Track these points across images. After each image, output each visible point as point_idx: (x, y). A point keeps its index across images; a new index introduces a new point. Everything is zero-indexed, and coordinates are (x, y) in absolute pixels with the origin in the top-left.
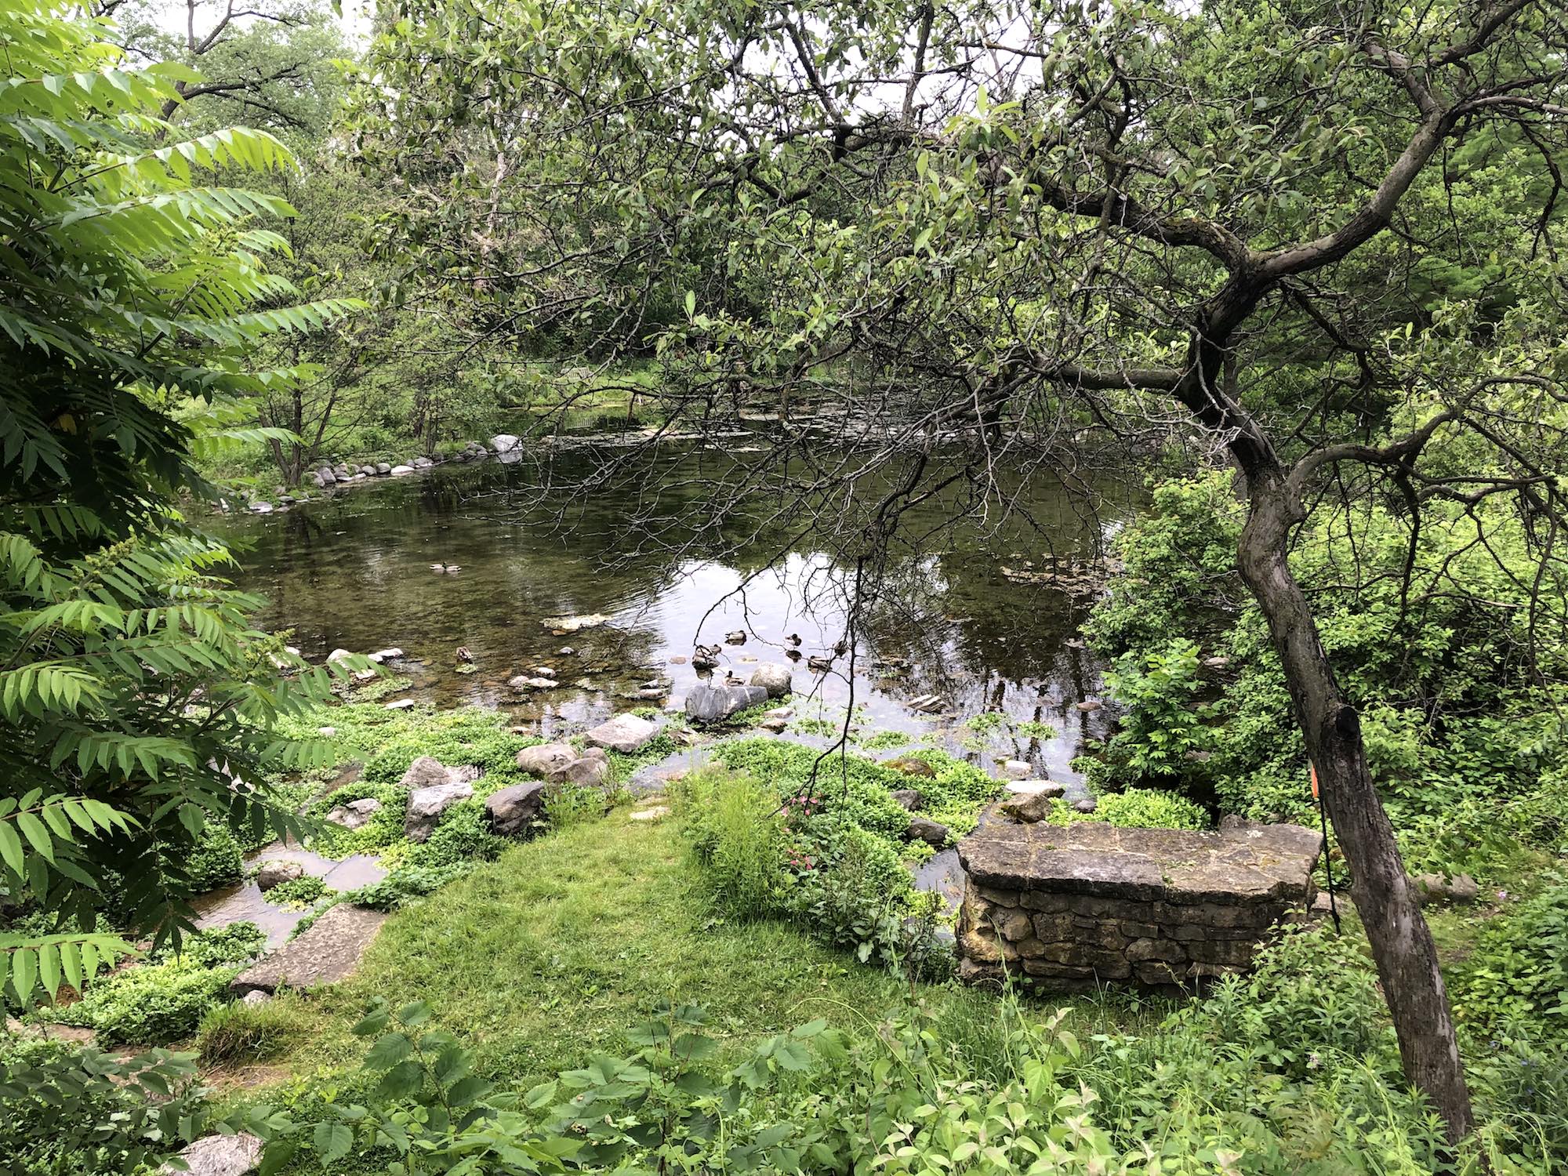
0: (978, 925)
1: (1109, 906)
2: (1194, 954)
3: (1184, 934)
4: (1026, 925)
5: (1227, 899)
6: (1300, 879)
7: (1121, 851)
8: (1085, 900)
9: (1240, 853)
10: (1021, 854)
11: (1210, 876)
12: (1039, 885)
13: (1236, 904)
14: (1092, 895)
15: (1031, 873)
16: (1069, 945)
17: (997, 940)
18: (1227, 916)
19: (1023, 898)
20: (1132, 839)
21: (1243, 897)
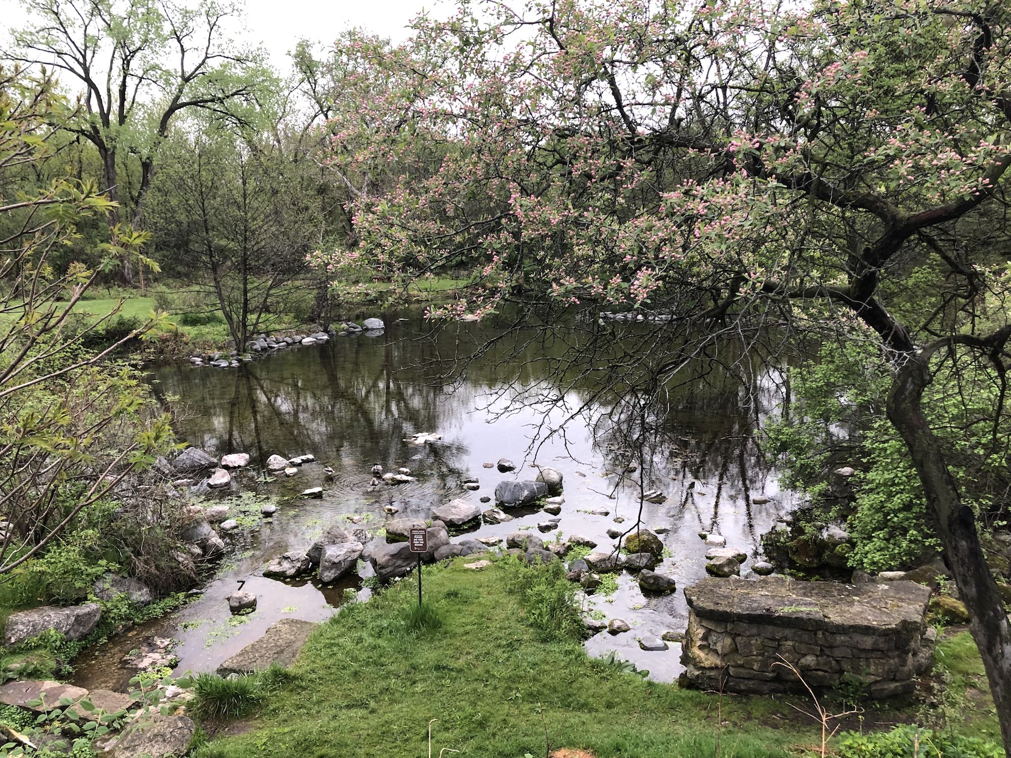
0: (699, 643)
1: (788, 632)
2: (846, 666)
3: (837, 653)
4: (731, 644)
5: (867, 630)
6: (918, 618)
7: (794, 596)
8: (770, 628)
9: (875, 599)
10: (726, 597)
11: (855, 614)
12: (740, 618)
13: (874, 634)
14: (775, 625)
15: (737, 610)
16: (760, 658)
17: (711, 653)
18: (868, 642)
19: (729, 626)
20: (801, 589)
21: (878, 629)
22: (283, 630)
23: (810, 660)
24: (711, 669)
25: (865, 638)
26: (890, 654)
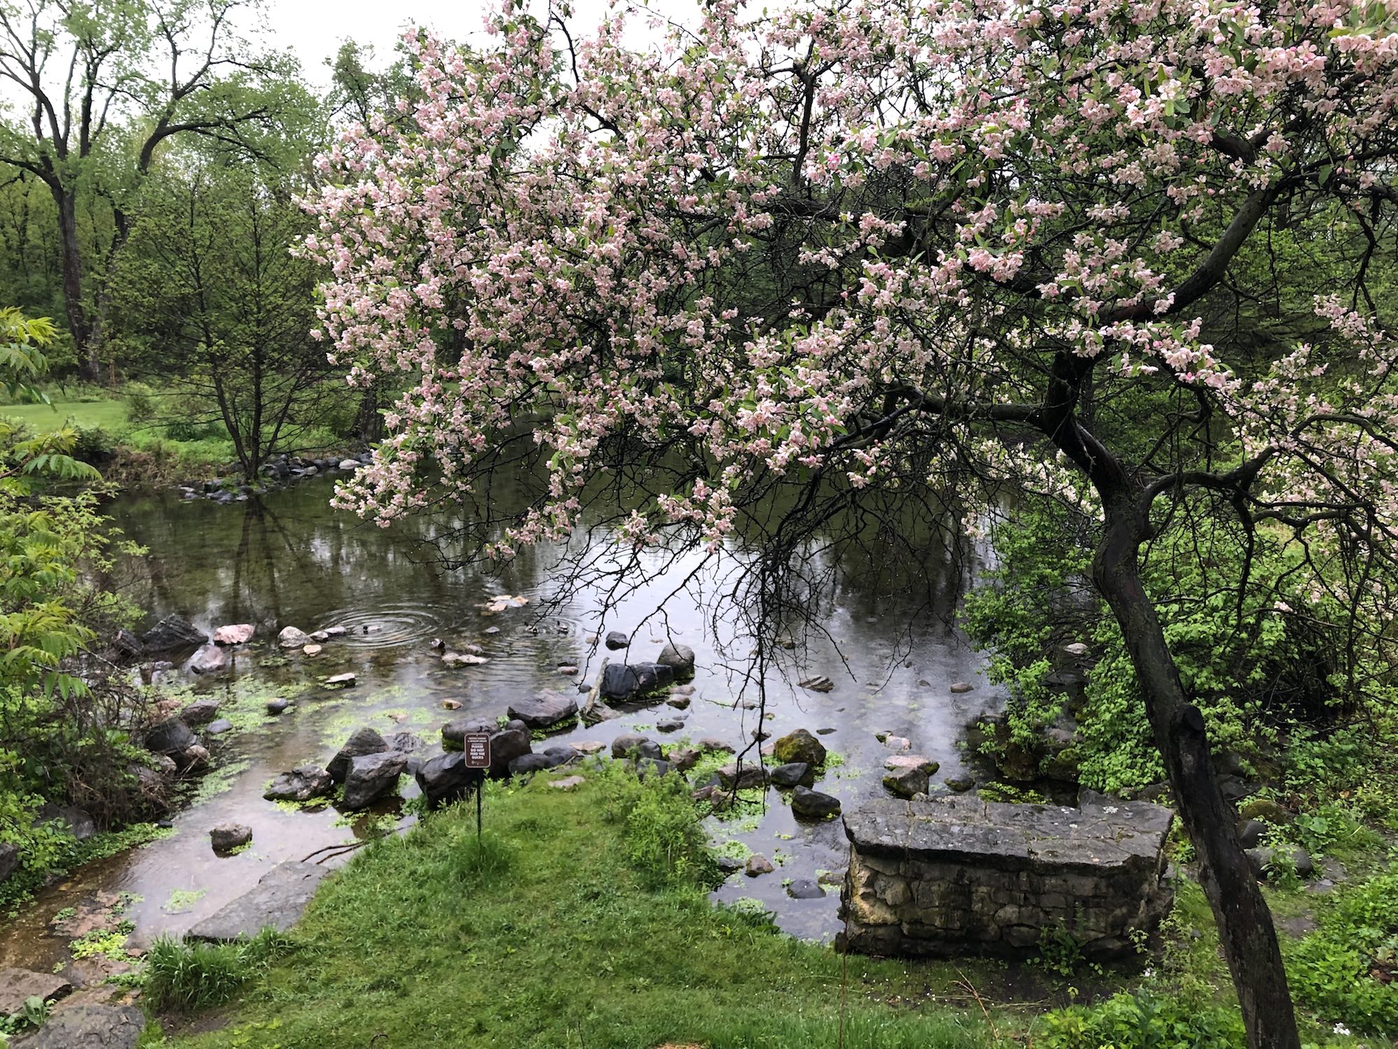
0: (861, 891)
1: (980, 874)
3: (1046, 901)
4: (905, 891)
5: (1085, 870)
6: (1152, 852)
9: (1098, 827)
11: (1071, 849)
12: (917, 854)
13: (1094, 875)
14: (963, 863)
15: (910, 844)
16: (944, 910)
17: (878, 904)
18: (1086, 886)
19: (903, 867)
20: (1000, 813)
21: (1100, 868)
23: (1009, 912)
24: (878, 926)
25: (1083, 881)
26: (1117, 902)
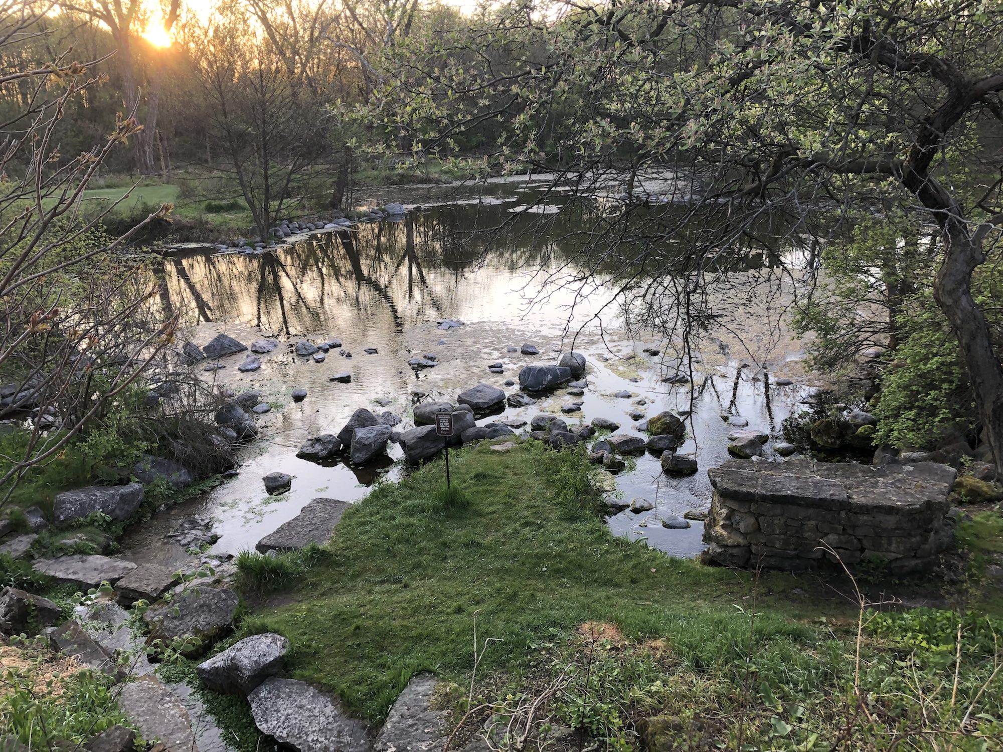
0: (722, 523)
1: (811, 512)
2: (866, 543)
3: (859, 532)
4: (754, 524)
5: (891, 510)
6: (941, 498)
7: (818, 477)
8: (795, 507)
9: (899, 480)
10: (750, 479)
11: (879, 494)
12: (764, 498)
13: (897, 514)
14: (799, 505)
15: (759, 491)
16: (782, 536)
17: (734, 532)
18: (891, 521)
19: (753, 507)
20: (825, 470)
21: (902, 509)
22: (318, 508)
23: (831, 539)
24: (734, 547)
25: (889, 518)
26: (913, 533)
